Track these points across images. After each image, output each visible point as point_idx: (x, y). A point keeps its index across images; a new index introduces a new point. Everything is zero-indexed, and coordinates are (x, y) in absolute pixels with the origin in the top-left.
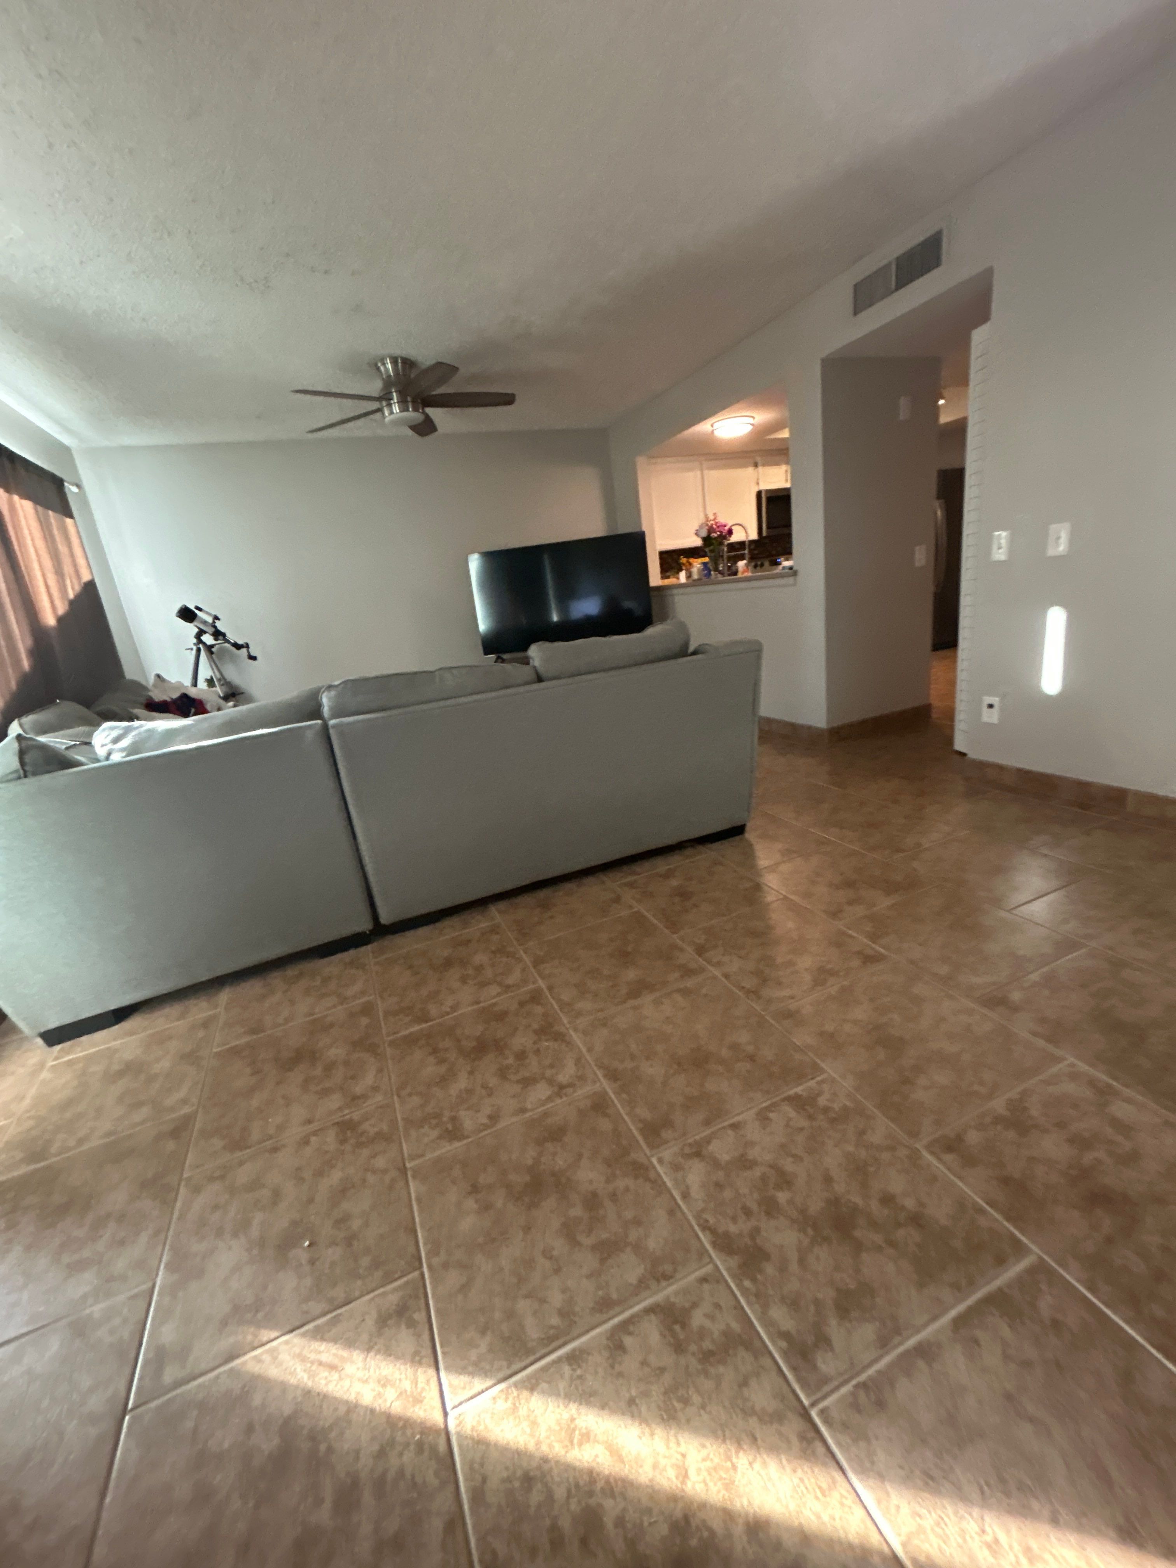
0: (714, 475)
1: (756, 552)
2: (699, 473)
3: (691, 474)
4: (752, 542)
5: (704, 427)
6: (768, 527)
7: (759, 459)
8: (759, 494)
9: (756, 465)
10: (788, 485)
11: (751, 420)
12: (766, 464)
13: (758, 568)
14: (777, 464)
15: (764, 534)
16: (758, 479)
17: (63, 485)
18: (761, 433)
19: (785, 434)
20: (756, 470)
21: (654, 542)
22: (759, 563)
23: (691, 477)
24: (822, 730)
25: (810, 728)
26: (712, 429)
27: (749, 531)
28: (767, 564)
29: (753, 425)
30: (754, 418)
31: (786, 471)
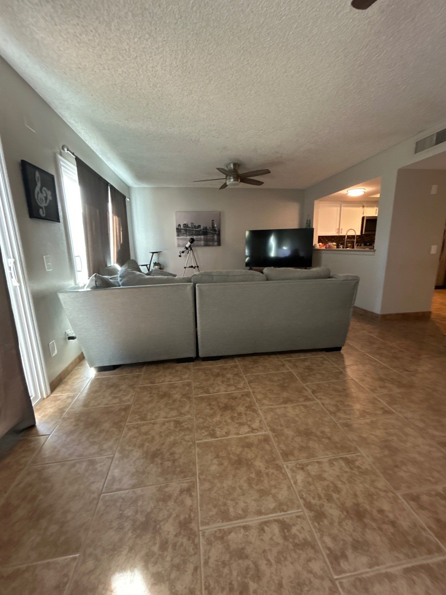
0: (345, 209)
1: (359, 240)
2: (339, 208)
3: (336, 208)
4: (357, 236)
5: (344, 192)
6: (365, 231)
7: (365, 205)
8: (363, 218)
9: (363, 207)
10: (377, 215)
11: (364, 190)
12: (367, 207)
13: (359, 246)
14: (373, 207)
15: (363, 233)
16: (364, 212)
17: (125, 198)
18: (367, 195)
19: (378, 196)
20: (363, 208)
21: (317, 232)
22: (359, 244)
23: (335, 210)
24: (378, 315)
25: (372, 313)
26: (347, 192)
27: (356, 232)
28: (363, 245)
29: (364, 192)
30: (365, 189)
31: (376, 210)
